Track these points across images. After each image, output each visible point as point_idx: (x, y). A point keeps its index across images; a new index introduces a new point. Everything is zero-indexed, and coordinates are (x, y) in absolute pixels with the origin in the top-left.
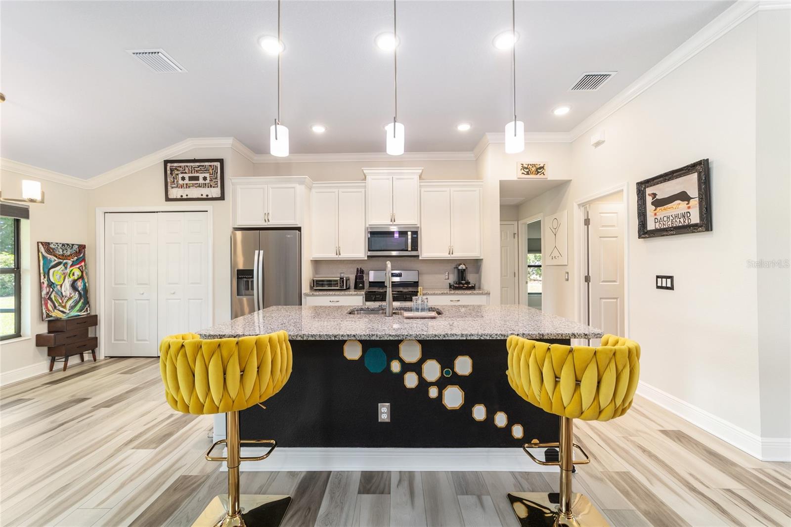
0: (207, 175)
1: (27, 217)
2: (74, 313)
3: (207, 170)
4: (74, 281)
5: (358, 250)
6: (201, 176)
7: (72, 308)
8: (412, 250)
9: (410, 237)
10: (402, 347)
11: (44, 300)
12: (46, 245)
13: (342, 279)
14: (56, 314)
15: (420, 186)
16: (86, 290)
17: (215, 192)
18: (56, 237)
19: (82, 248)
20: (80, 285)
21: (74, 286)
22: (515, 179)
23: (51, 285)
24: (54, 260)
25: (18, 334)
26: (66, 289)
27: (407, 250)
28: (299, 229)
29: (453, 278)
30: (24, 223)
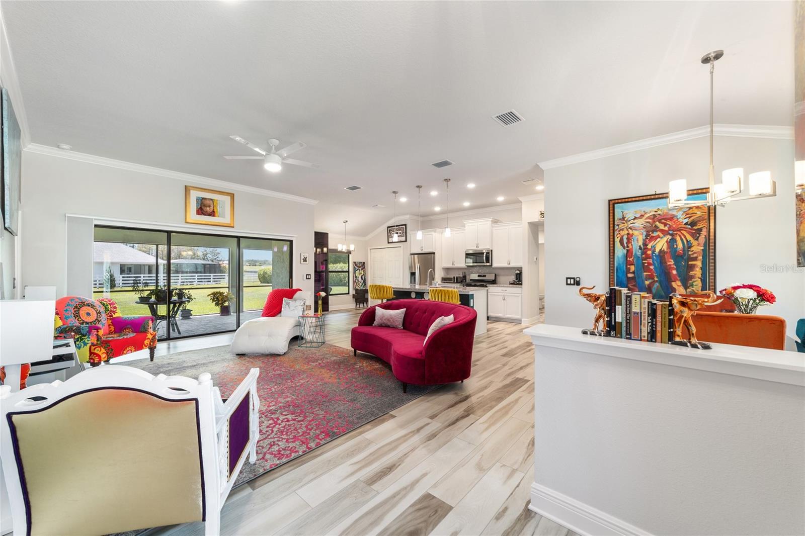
0: (401, 231)
1: (351, 254)
2: (362, 288)
3: (400, 230)
4: (362, 276)
5: (461, 262)
6: (399, 232)
7: (361, 286)
8: (487, 262)
9: (485, 255)
10: (424, 294)
11: (354, 282)
12: (355, 262)
13: (454, 277)
14: (357, 287)
15: (492, 227)
16: (365, 279)
17: (403, 239)
18: (358, 260)
19: (364, 263)
20: (363, 277)
21: (362, 278)
22: (537, 220)
23: (356, 277)
24: (357, 268)
25: (349, 293)
26: (360, 279)
27: (484, 263)
28: (434, 253)
29: (513, 278)
30: (350, 255)
